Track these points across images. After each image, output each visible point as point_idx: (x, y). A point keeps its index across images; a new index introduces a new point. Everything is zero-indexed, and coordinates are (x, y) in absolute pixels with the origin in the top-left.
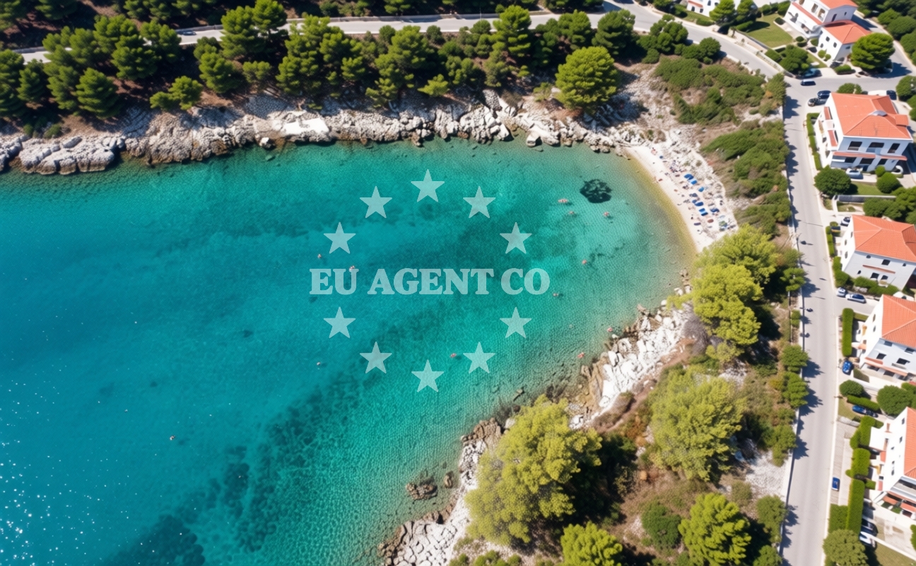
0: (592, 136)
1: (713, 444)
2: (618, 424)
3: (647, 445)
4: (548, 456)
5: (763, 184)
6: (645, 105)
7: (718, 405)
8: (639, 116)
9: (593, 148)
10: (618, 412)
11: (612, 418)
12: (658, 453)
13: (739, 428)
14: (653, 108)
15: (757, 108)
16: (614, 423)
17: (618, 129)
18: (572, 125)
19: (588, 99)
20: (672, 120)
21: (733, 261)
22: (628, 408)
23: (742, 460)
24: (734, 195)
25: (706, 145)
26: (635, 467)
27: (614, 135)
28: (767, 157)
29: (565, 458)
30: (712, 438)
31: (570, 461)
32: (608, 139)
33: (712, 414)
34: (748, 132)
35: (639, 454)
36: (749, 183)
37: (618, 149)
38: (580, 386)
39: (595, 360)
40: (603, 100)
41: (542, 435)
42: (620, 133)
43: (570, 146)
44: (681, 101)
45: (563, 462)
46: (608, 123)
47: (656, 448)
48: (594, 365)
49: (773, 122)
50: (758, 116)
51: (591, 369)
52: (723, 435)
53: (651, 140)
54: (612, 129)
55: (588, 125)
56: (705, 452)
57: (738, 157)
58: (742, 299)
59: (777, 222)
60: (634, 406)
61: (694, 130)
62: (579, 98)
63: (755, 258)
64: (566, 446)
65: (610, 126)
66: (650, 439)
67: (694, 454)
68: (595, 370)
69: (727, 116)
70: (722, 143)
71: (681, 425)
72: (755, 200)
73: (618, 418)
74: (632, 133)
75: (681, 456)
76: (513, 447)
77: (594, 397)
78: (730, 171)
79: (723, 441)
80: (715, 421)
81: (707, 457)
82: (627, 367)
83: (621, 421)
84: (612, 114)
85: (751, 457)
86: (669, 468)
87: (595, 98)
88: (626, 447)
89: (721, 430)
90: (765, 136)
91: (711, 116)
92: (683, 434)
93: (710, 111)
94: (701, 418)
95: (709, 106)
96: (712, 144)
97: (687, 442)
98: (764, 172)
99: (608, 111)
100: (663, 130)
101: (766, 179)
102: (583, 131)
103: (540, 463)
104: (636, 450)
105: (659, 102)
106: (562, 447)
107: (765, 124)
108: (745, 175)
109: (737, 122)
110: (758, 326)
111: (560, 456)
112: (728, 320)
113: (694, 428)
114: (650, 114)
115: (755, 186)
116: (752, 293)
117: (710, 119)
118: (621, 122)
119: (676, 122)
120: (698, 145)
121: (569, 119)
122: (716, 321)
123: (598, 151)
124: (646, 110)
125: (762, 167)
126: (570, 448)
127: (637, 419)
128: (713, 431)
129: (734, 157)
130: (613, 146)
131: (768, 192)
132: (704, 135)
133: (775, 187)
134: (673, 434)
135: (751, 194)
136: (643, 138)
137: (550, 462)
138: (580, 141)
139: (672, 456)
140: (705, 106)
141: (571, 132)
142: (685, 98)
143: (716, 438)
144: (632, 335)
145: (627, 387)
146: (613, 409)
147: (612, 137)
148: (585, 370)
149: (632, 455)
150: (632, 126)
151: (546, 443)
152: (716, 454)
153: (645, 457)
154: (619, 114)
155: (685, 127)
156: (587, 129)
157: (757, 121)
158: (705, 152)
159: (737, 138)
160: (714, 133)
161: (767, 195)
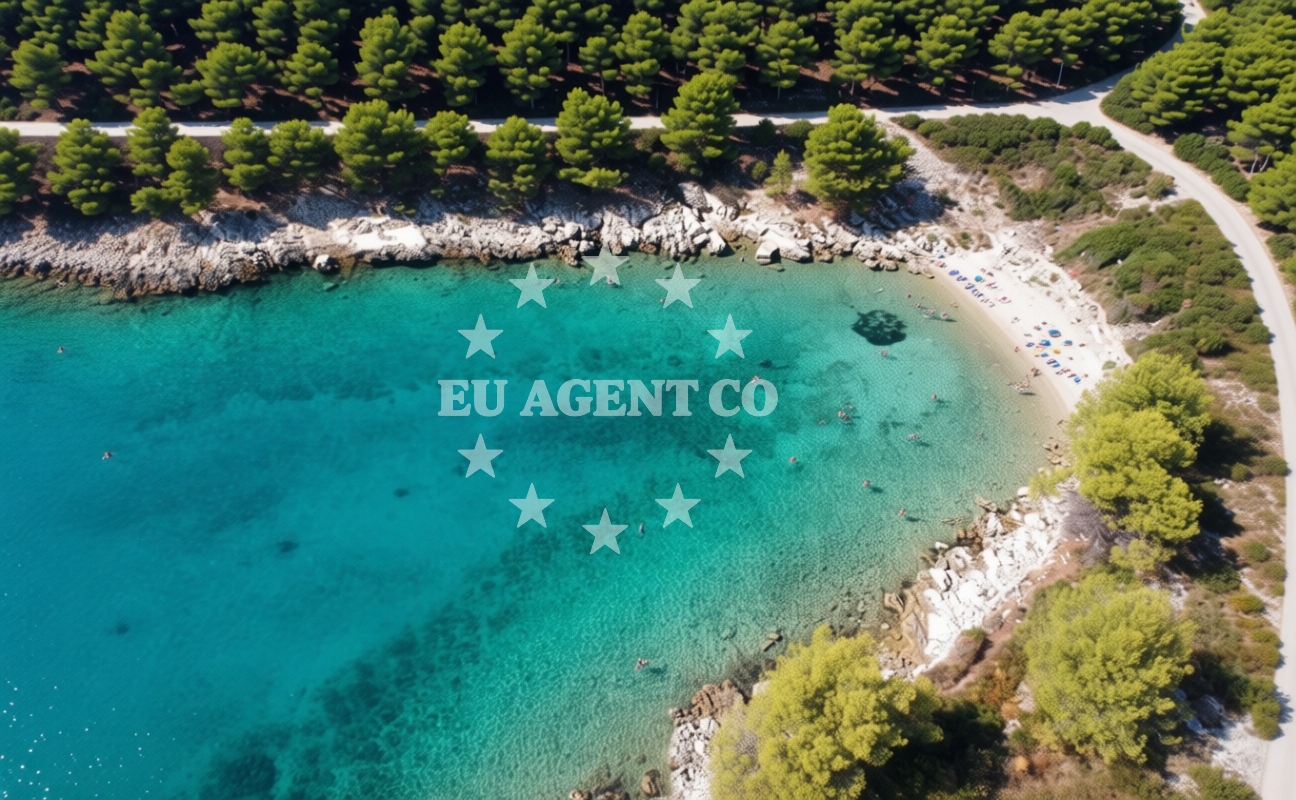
0: (867, 245)
1: (1148, 699)
2: (963, 682)
3: (1024, 716)
4: (846, 722)
5: (1167, 298)
6: (951, 196)
7: (1150, 632)
8: (941, 213)
9: (869, 263)
10: (963, 665)
11: (955, 673)
12: (1047, 723)
13: (1189, 669)
14: (966, 201)
15: (1140, 189)
16: (957, 680)
17: (911, 234)
18: (832, 230)
19: (856, 186)
20: (998, 216)
21: (1137, 407)
22: (979, 656)
23: (1202, 732)
24: (1122, 318)
25: (1059, 251)
26: (1006, 753)
27: (903, 243)
28: (1166, 258)
29: (880, 723)
30: (1145, 688)
31: (887, 728)
32: (896, 250)
33: (1140, 647)
34: (1131, 223)
35: (1009, 730)
36: (1144, 297)
37: (912, 264)
38: (885, 626)
39: (907, 584)
40: (882, 186)
41: (831, 687)
42: (915, 240)
43: (830, 261)
44: (1012, 187)
45: (877, 729)
46: (893, 226)
47: (1043, 716)
48: (907, 592)
49: (1173, 205)
50: (1144, 200)
51: (903, 598)
52: (1164, 680)
53: (966, 248)
54: (900, 234)
55: (858, 229)
56: (1133, 713)
57: (1119, 262)
58: (1163, 464)
59: (1200, 354)
60: (990, 653)
61: (1040, 228)
62: (843, 184)
63: (1175, 401)
64: (878, 700)
65: (896, 230)
66: (1027, 705)
67: (1115, 717)
68: (911, 600)
69: (1094, 205)
70: (1089, 244)
71: (1087, 669)
72: (1154, 325)
73: (965, 673)
74: (933, 238)
75: (1091, 724)
76: (777, 709)
77: (911, 642)
78: (1109, 284)
79: (1165, 693)
80: (1145, 660)
81: (1139, 721)
82: (968, 590)
83: (970, 678)
84: (898, 212)
85: (1217, 726)
86: (1069, 749)
87: (867, 185)
88: (985, 718)
89: (1160, 672)
90: (1162, 226)
91: (1065, 205)
92: (1090, 684)
93: (1061, 198)
94: (1120, 654)
95: (1060, 192)
96: (1074, 246)
97: (1100, 697)
98: (1166, 280)
99: (891, 207)
100: (985, 232)
101: (1170, 290)
102: (852, 239)
103: (830, 732)
104: (1003, 725)
105: (973, 190)
106: (872, 702)
107: (1161, 211)
108: (1135, 287)
109: (1110, 212)
110: (1197, 506)
111: (868, 717)
112: (1143, 500)
113: (1110, 675)
114: (961, 210)
115: (1155, 302)
116: (1179, 454)
117: (1064, 211)
118: (915, 223)
119: (1007, 219)
120: (1049, 250)
121: (826, 221)
122: (1121, 505)
123: (877, 268)
124: (953, 204)
125: (1162, 274)
126: (887, 706)
127: (998, 672)
128: (1147, 674)
129: (1113, 261)
130: (903, 260)
131: (1176, 311)
132: (1057, 235)
133: (1187, 302)
134: (1071, 687)
135: (1149, 315)
136: (953, 246)
137: (851, 730)
138: (846, 254)
139: (1075, 725)
140: (1052, 191)
141: (830, 241)
142: (1017, 182)
143: (1151, 687)
144: (972, 542)
145: (974, 621)
146: (951, 657)
147: (900, 246)
148: (891, 599)
149: (996, 732)
150: (934, 229)
151: (840, 698)
152: (1153, 715)
153: (1022, 735)
154: (908, 211)
155: (1022, 226)
156: (858, 236)
157: (1144, 208)
158: (1064, 259)
159: (1111, 233)
160: (1073, 231)
161: (1176, 316)
